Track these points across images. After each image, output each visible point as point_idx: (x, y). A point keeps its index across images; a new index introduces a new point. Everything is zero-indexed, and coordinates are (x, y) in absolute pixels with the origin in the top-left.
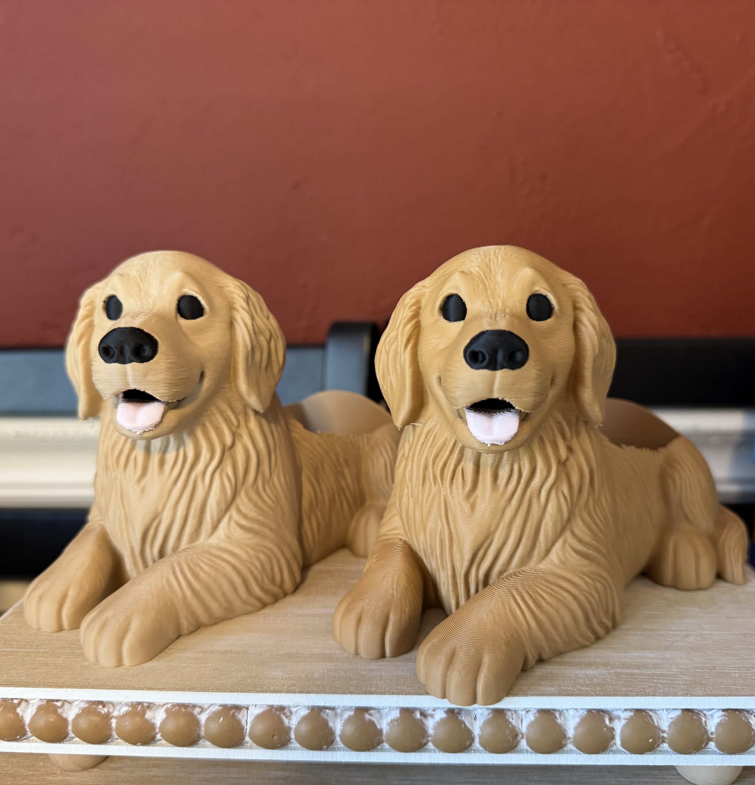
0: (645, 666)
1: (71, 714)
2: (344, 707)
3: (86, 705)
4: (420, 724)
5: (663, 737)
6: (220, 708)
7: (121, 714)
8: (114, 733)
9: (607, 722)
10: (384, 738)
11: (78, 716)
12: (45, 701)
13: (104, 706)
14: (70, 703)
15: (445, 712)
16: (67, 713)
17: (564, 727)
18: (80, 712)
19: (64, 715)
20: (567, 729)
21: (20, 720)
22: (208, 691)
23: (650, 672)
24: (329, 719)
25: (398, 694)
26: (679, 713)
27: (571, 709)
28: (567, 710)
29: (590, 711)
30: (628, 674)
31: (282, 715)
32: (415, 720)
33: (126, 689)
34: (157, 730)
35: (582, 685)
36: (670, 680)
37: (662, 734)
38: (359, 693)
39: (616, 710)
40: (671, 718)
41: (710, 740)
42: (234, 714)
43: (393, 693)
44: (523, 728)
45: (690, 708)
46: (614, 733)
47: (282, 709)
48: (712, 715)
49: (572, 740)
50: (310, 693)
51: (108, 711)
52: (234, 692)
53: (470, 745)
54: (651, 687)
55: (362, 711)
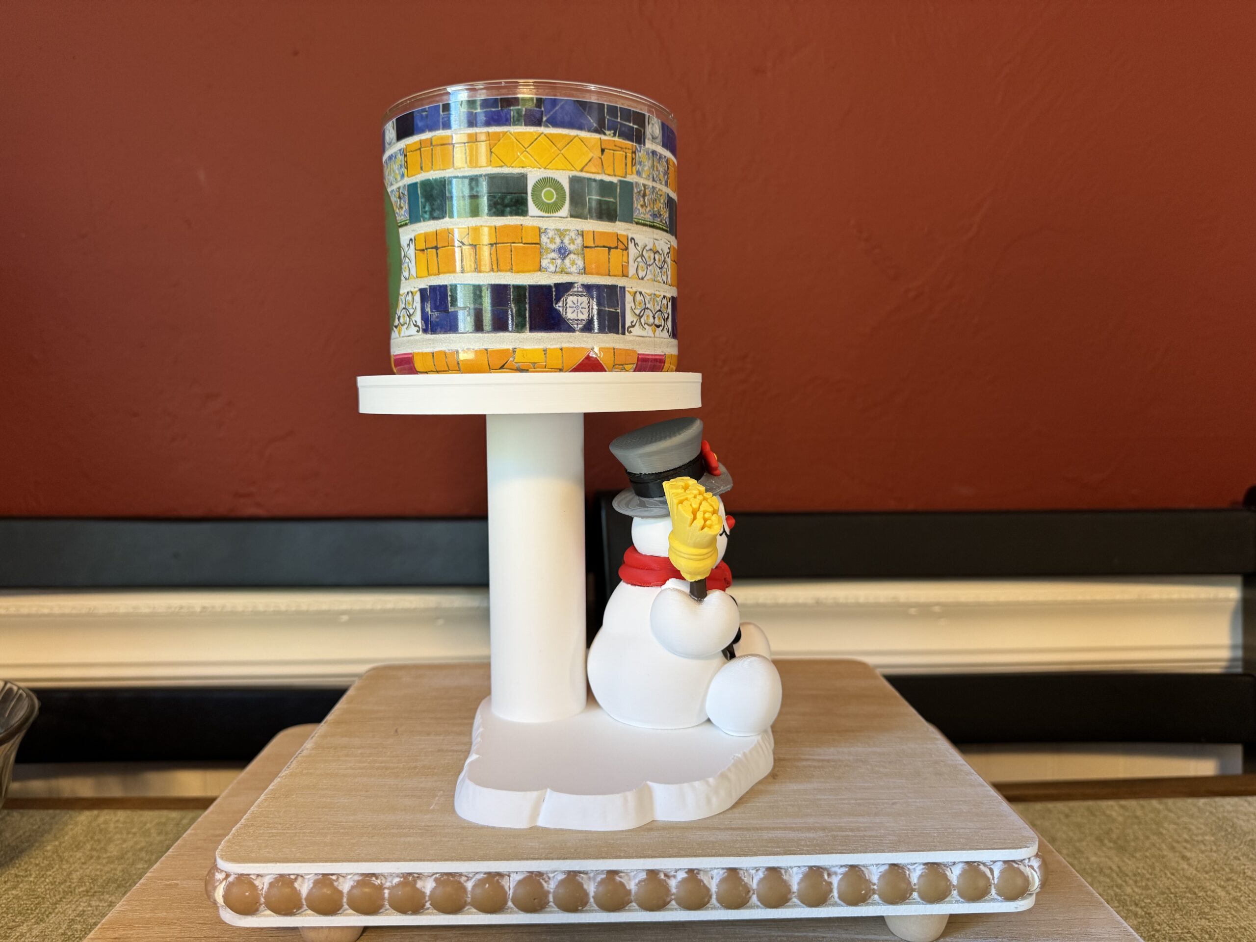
0: (858, 829)
1: (345, 886)
2: (596, 871)
3: (360, 878)
4: (665, 884)
5: (874, 889)
6: (485, 876)
7: (394, 884)
8: (386, 903)
9: (826, 877)
10: (632, 898)
11: (353, 887)
12: (320, 876)
13: (377, 878)
14: (343, 877)
15: (686, 872)
16: (342, 885)
17: (789, 883)
18: (355, 884)
19: (340, 888)
20: (791, 884)
21: (297, 893)
22: (474, 860)
23: (862, 834)
24: (583, 882)
25: (645, 857)
26: (886, 867)
27: (795, 867)
28: (791, 868)
29: (811, 868)
30: (843, 836)
31: (541, 881)
32: (660, 881)
33: (398, 861)
34: (427, 899)
35: (803, 846)
36: (879, 840)
37: (873, 887)
38: (610, 858)
39: (834, 867)
40: (880, 872)
41: (914, 890)
42: (498, 880)
43: (641, 857)
44: (754, 885)
45: (896, 862)
46: (832, 887)
47: (540, 874)
48: (914, 869)
49: (796, 894)
50: (567, 859)
51: (381, 883)
52: (498, 860)
53: (708, 902)
54: (863, 846)
55: (612, 873)
